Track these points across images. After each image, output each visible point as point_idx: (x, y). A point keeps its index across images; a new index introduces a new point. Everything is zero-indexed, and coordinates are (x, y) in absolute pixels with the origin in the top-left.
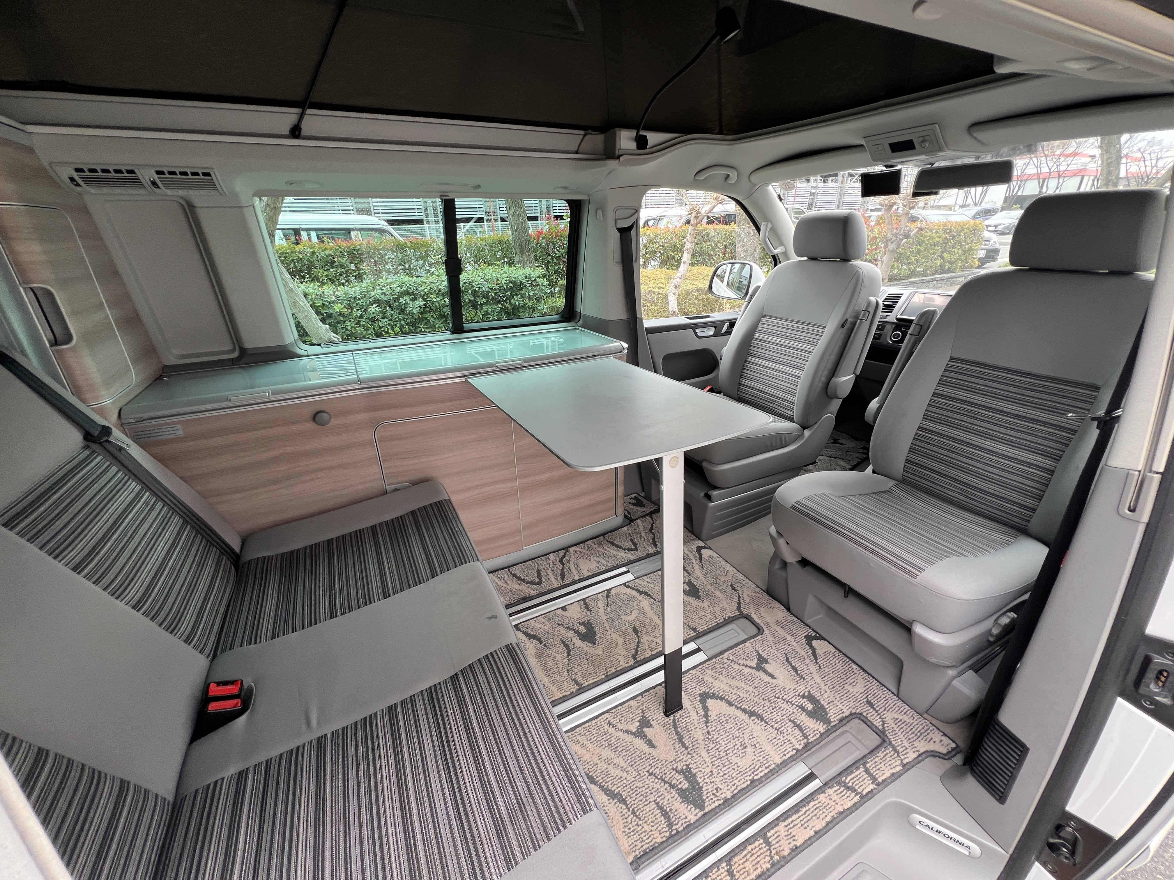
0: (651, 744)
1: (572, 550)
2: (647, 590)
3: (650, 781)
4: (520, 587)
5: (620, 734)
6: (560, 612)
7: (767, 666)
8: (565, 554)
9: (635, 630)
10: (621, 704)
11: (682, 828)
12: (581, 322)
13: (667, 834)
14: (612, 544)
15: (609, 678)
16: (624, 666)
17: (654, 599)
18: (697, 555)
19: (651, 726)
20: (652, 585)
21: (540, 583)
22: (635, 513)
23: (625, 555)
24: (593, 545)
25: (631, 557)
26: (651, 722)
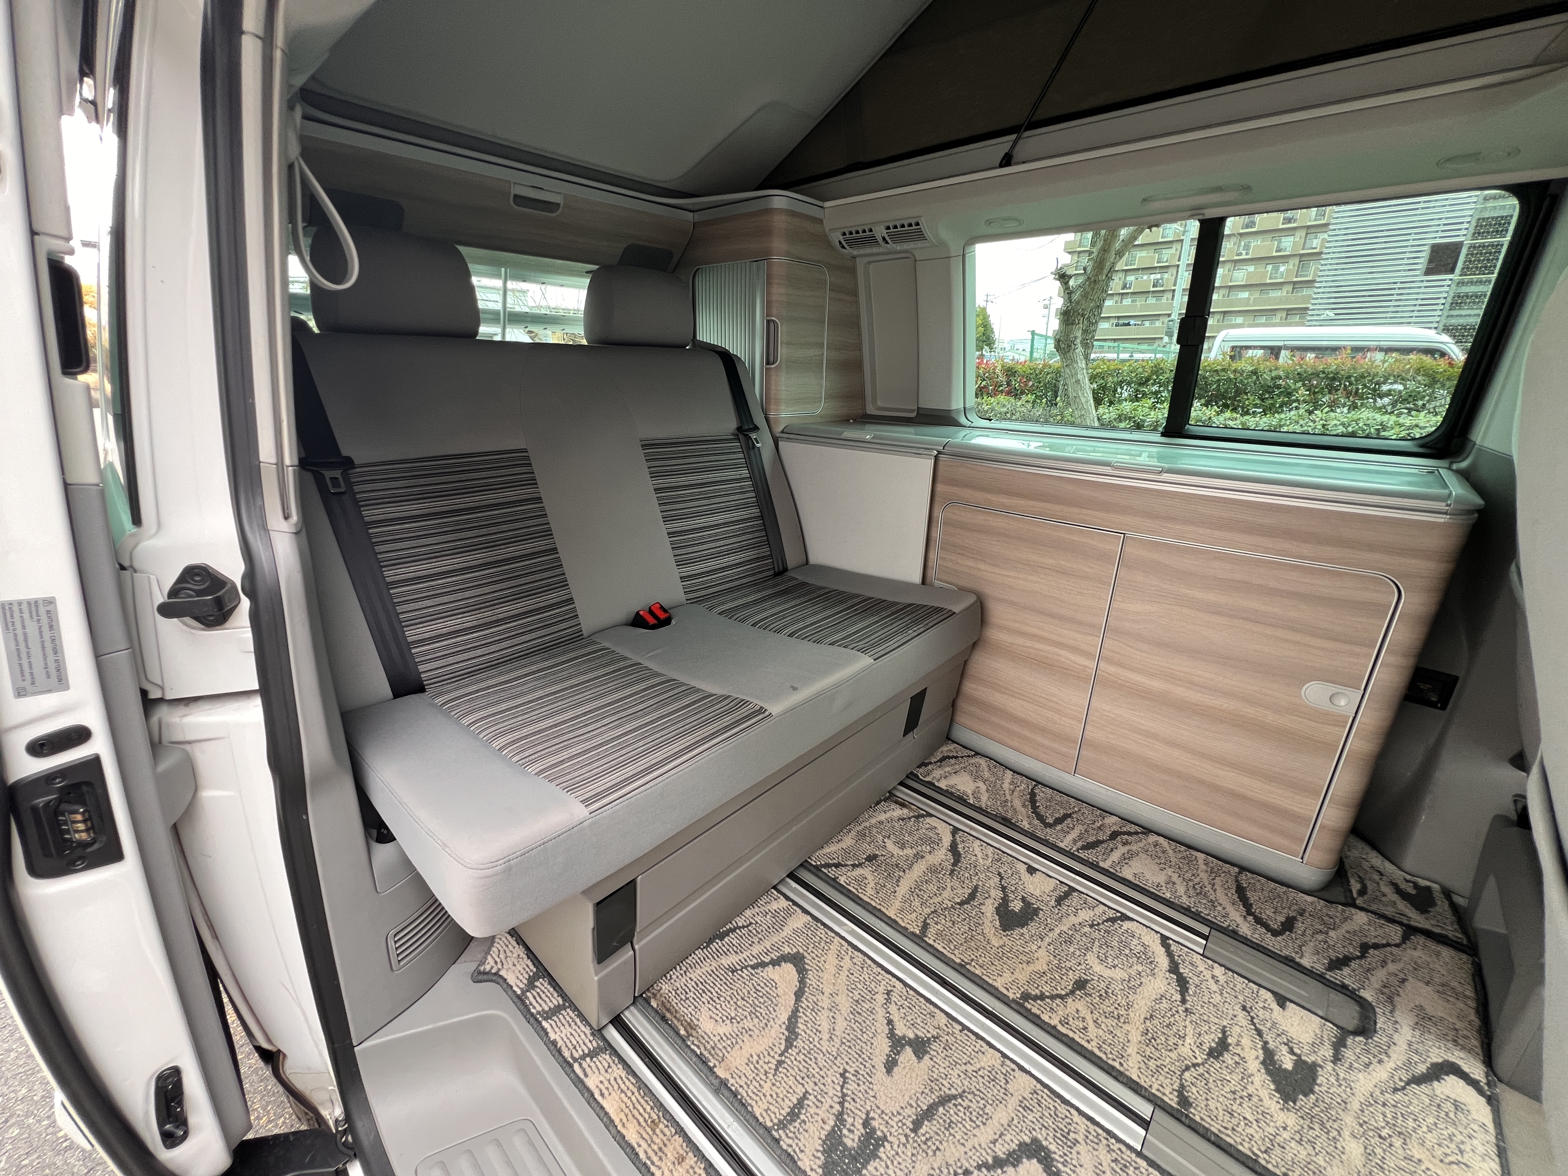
0: (890, 1065)
1: (1153, 838)
2: (1193, 980)
4: (1020, 808)
6: (1022, 868)
8: (1136, 833)
9: (1081, 984)
10: (929, 1001)
13: (769, 1124)
14: (1241, 891)
16: (997, 984)
17: (1184, 1001)
18: (1422, 1068)
19: (919, 1059)
20: (1214, 987)
21: (1049, 826)
22: (1375, 899)
23: (1236, 918)
24: (1201, 862)
25: (1245, 929)
26: (927, 1058)
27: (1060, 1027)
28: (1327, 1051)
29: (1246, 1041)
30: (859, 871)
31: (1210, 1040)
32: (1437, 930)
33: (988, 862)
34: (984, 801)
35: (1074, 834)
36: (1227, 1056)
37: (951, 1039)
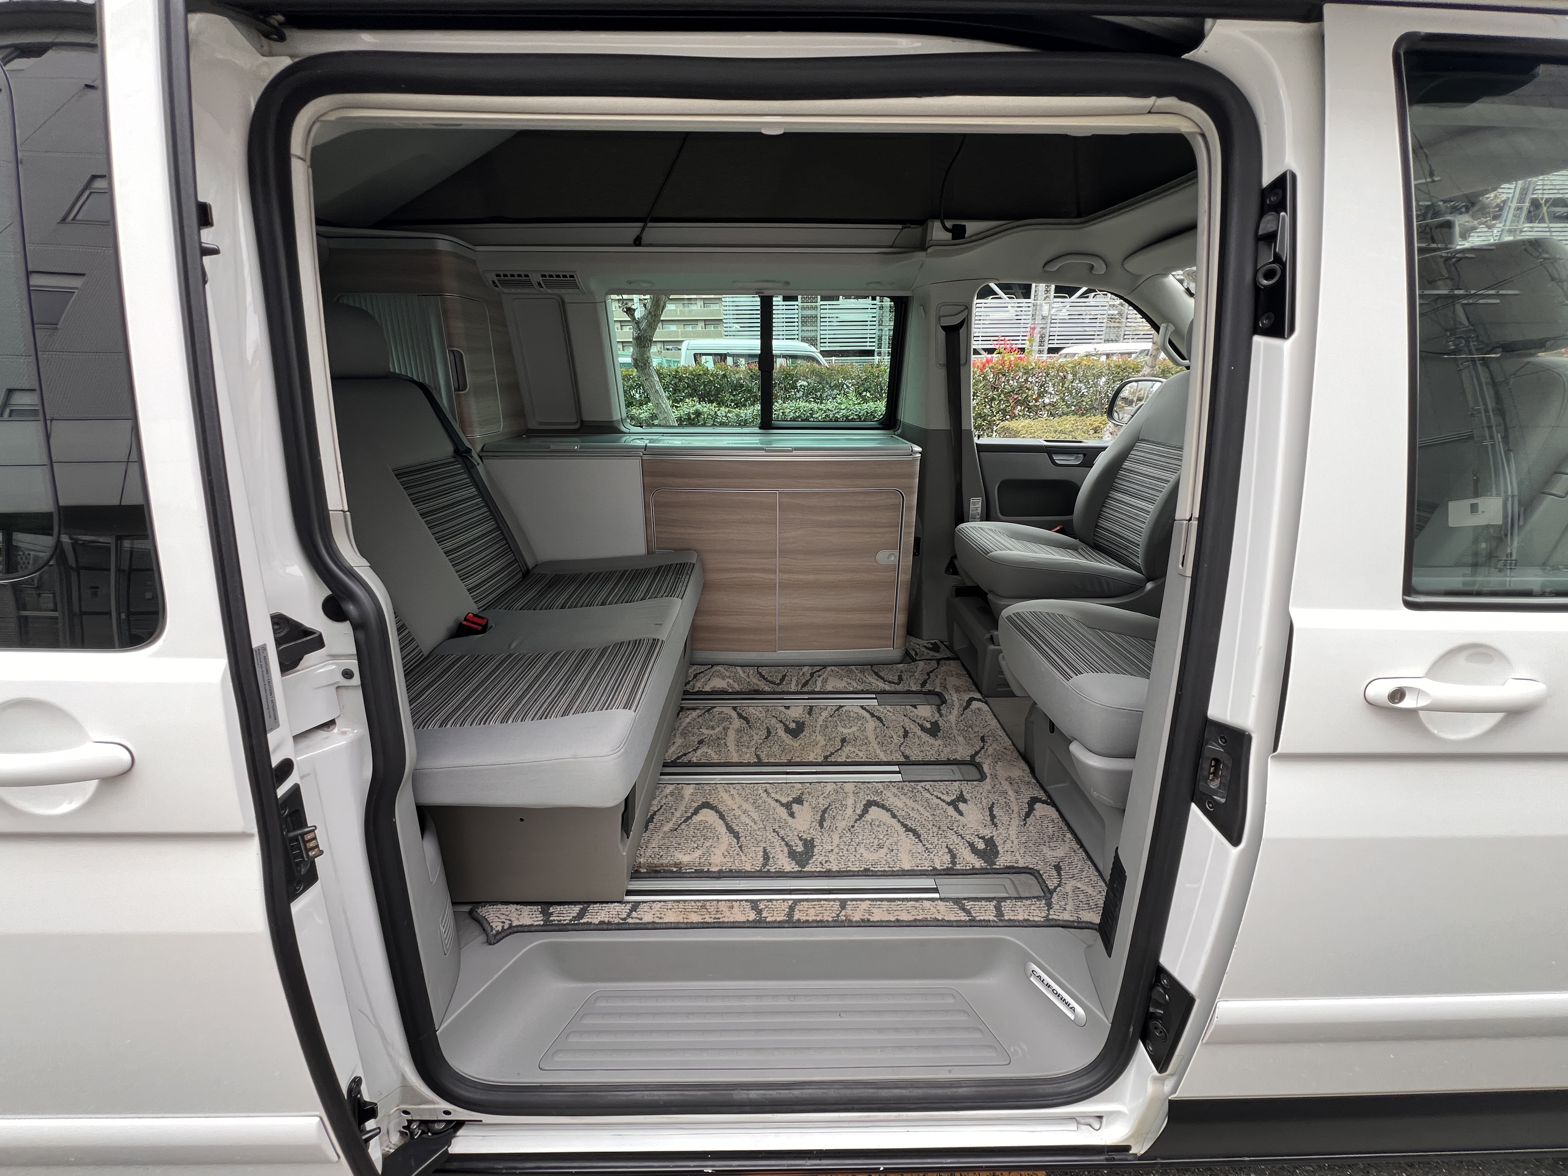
0: (792, 815)
1: (829, 669)
2: (882, 716)
3: (770, 835)
4: (759, 683)
5: (770, 800)
6: (783, 709)
7: (962, 806)
8: (821, 670)
9: (843, 740)
10: (786, 783)
11: (774, 870)
12: (899, 431)
13: (758, 869)
14: (876, 674)
15: (790, 764)
16: (810, 760)
17: (884, 725)
18: (965, 704)
19: (802, 804)
20: (891, 714)
21: (778, 684)
22: (923, 655)
23: (882, 685)
24: (855, 670)
25: (887, 687)
26: (804, 802)
27: (847, 760)
28: (937, 715)
29: (912, 726)
30: (699, 752)
31: (901, 733)
32: (946, 656)
33: (764, 714)
34: (737, 687)
35: (794, 683)
36: (910, 735)
37: (809, 790)
